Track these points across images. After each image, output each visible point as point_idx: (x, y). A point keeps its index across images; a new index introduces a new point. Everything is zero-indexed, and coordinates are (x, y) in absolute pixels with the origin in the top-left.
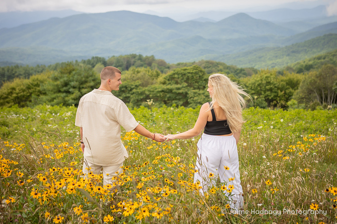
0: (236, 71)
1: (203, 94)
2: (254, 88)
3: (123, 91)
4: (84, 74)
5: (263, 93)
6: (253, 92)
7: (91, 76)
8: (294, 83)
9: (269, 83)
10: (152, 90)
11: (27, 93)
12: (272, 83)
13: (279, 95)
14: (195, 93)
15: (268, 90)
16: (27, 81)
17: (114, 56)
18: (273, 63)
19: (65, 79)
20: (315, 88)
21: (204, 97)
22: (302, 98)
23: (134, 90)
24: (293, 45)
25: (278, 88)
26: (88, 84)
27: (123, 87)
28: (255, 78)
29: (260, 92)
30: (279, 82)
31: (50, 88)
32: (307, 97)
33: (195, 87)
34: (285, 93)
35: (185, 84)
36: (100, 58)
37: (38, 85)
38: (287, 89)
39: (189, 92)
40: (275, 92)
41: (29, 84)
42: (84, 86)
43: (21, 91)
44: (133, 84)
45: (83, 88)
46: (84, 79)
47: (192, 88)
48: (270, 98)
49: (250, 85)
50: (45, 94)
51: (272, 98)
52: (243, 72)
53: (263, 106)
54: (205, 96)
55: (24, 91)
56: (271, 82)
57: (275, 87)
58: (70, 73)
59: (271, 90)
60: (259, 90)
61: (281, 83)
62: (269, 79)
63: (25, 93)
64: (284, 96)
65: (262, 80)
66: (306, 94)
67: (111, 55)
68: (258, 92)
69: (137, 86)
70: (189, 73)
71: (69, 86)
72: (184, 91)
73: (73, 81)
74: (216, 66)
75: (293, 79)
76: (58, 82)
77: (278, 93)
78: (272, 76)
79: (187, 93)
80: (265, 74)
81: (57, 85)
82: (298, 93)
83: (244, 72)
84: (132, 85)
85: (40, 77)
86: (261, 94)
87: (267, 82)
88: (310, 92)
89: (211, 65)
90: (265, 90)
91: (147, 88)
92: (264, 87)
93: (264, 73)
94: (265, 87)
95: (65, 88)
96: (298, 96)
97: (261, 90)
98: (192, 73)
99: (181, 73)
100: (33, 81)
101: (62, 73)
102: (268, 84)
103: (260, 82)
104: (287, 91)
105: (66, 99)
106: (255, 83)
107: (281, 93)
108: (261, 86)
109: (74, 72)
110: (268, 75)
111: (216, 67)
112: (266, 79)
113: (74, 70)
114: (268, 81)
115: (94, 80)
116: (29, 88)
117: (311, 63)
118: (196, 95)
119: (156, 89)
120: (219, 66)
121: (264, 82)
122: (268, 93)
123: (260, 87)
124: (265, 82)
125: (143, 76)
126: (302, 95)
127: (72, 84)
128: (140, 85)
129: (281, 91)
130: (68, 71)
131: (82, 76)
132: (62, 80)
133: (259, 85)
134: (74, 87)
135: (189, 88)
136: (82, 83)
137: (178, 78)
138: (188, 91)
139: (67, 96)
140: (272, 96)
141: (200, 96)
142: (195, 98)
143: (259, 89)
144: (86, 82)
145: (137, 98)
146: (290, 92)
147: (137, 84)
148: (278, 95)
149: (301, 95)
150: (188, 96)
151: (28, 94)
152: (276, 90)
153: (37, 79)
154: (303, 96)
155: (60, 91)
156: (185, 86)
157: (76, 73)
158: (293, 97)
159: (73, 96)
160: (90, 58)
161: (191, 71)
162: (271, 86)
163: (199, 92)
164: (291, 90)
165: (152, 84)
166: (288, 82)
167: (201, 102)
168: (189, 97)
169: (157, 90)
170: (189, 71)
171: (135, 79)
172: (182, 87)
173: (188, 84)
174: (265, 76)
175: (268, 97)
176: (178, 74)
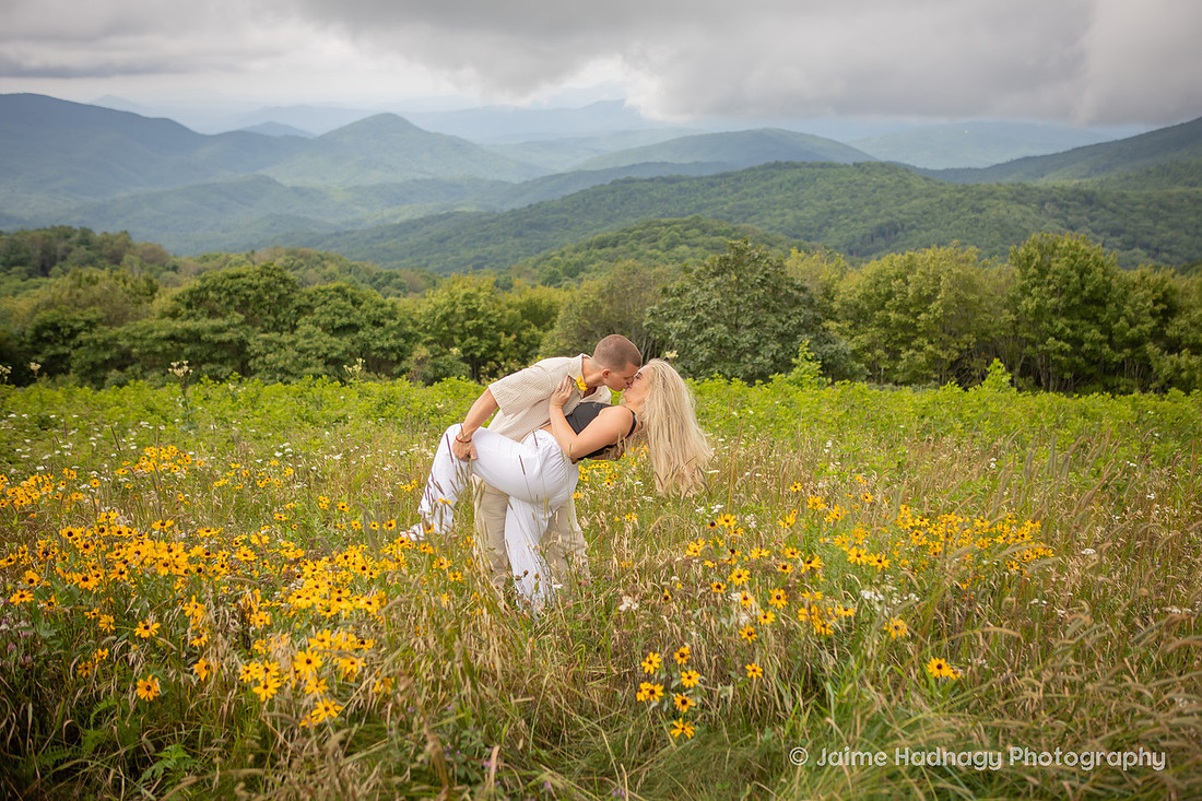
0: (375, 279)
1: (292, 343)
2: (433, 325)
3: (48, 340)
5: (457, 340)
6: (430, 338)
8: (541, 312)
9: (472, 313)
10: (138, 334)
12: (483, 314)
13: (502, 346)
14: (267, 342)
15: (471, 333)
18: (478, 257)
20: (597, 326)
21: (296, 354)
23: (83, 336)
24: (530, 206)
25: (500, 327)
27: (45, 328)
28: (435, 300)
29: (448, 337)
30: (501, 311)
33: (267, 324)
34: (519, 339)
35: (239, 317)
38: (523, 328)
39: (251, 341)
44: (77, 317)
47: (258, 328)
48: (478, 354)
49: (423, 319)
51: (483, 355)
52: (394, 281)
54: (296, 350)
56: (480, 309)
57: (491, 323)
59: (479, 331)
60: (445, 331)
61: (508, 312)
62: (474, 301)
64: (517, 346)
65: (453, 304)
66: (575, 343)
68: (443, 337)
69: (90, 324)
70: (250, 286)
72: (235, 337)
74: (318, 263)
75: (540, 300)
77: (498, 340)
78: (482, 294)
79: (243, 343)
80: (464, 287)
82: (552, 338)
83: (399, 281)
84: (75, 321)
86: (452, 343)
87: (468, 311)
88: (585, 336)
89: (302, 261)
90: (465, 333)
91: (121, 329)
92: (459, 324)
93: (459, 285)
94: (463, 323)
96: (553, 347)
97: (453, 333)
98: (257, 286)
99: (225, 289)
102: (471, 316)
103: (449, 309)
104: (526, 334)
106: (434, 313)
107: (506, 341)
108: (452, 320)
110: (471, 290)
111: (318, 267)
112: (466, 301)
114: (470, 307)
117: (579, 257)
118: (271, 349)
119: (152, 332)
120: (325, 262)
121: (460, 310)
122: (472, 340)
123: (450, 324)
124: (464, 311)
125: (107, 292)
126: (565, 346)
128: (100, 320)
129: (508, 334)
133: (445, 318)
135: (249, 327)
137: (218, 300)
138: (248, 335)
140: (483, 349)
141: (283, 351)
142: (270, 357)
143: (445, 328)
145: (91, 358)
146: (533, 337)
147: (93, 317)
148: (499, 344)
150: (248, 349)
152: (494, 333)
154: (568, 347)
156: (236, 321)
158: (542, 349)
161: (255, 282)
162: (480, 322)
163: (278, 340)
164: (534, 330)
165: (137, 317)
166: (525, 308)
167: (287, 368)
168: (252, 354)
169: (155, 334)
170: (246, 280)
171: (82, 301)
172: (229, 326)
173: (246, 317)
174: (463, 292)
175: (471, 352)
176: (216, 288)
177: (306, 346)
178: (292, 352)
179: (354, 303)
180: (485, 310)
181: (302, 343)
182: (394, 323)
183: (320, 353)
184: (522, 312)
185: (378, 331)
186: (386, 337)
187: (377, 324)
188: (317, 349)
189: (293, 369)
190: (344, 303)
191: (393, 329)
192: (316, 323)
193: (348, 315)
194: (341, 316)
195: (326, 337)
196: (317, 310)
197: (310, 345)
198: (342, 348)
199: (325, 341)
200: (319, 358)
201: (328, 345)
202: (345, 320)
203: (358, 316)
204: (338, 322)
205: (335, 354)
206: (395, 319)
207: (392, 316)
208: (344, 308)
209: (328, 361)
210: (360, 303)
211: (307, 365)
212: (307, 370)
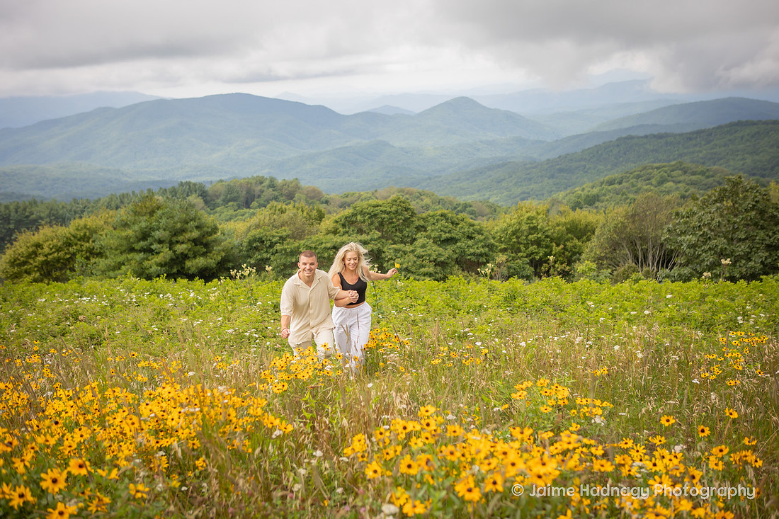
1: (413, 251)
2: (505, 238)
3: (256, 249)
4: (179, 215)
5: (523, 248)
6: (503, 246)
7: (193, 219)
8: (581, 229)
9: (534, 229)
10: (313, 245)
11: (66, 253)
12: (541, 230)
13: (553, 252)
14: (397, 251)
15: (533, 243)
16: (63, 231)
17: (221, 181)
19: (143, 225)
20: (623, 239)
21: (415, 259)
22: (600, 258)
23: (278, 247)
25: (552, 240)
26: (188, 235)
27: (255, 241)
28: (508, 220)
29: (517, 246)
30: (554, 227)
31: (114, 242)
32: (608, 256)
33: (396, 239)
34: (565, 249)
35: (377, 234)
36: (195, 185)
37: (85, 238)
38: (568, 240)
39: (385, 249)
40: (547, 247)
41: (68, 235)
42: (181, 238)
43: (53, 250)
44: (275, 234)
45: (177, 242)
46: (179, 225)
47: (390, 241)
48: (538, 257)
49: (498, 234)
50: (100, 255)
51: (541, 258)
53: (525, 274)
54: (415, 256)
55: (59, 249)
56: (539, 227)
57: (547, 237)
58: (152, 213)
59: (538, 243)
60: (514, 242)
61: (558, 228)
62: (534, 221)
63: (61, 254)
64: (564, 253)
65: (520, 224)
66: (607, 251)
67: (215, 178)
68: (513, 246)
69: (282, 239)
70: (384, 212)
71: (150, 240)
72: (375, 247)
73: (158, 229)
75: (579, 221)
76: (129, 232)
77: (551, 248)
78: (539, 217)
79: (380, 251)
80: (527, 212)
81: (127, 238)
82: (592, 247)
84: (273, 236)
85: (90, 221)
86: (519, 250)
87: (530, 228)
88: (615, 246)
90: (528, 243)
91: (302, 242)
92: (524, 237)
93: (524, 211)
94: (527, 236)
95: (142, 244)
96: (593, 254)
97: (519, 243)
98: (390, 212)
99: (368, 214)
100: (77, 229)
101: (136, 213)
102: (532, 232)
103: (517, 227)
104: (569, 244)
105: (146, 263)
106: (506, 229)
107: (556, 249)
108: (519, 234)
109: (160, 212)
110: (533, 214)
112: (529, 221)
113: (158, 208)
114: (532, 225)
115: (197, 227)
116: (69, 244)
118: (399, 255)
119: (322, 244)
120: (423, 197)
121: (525, 227)
122: (533, 248)
123: (518, 238)
124: (527, 228)
125: (292, 218)
126: (601, 253)
127: (157, 234)
128: (288, 236)
129: (558, 245)
130: (148, 211)
131: (176, 219)
132: (136, 227)
133: (514, 233)
134: (160, 242)
135: (384, 240)
136: (176, 233)
137: (364, 222)
138: (383, 247)
139: (148, 260)
140: (541, 254)
141: (406, 256)
143: (515, 240)
144: (183, 231)
145: (283, 261)
146: (574, 247)
147: (284, 234)
148: (551, 251)
149: (598, 253)
150: (383, 255)
151: (68, 256)
152: (548, 243)
153: (85, 226)
154: (603, 255)
155: (132, 250)
156: (376, 237)
157: (163, 214)
158: (584, 256)
159: (158, 259)
160: (176, 185)
161: (389, 209)
162: (539, 236)
163: (404, 249)
164: (576, 241)
165: (310, 233)
166: (569, 226)
167: (409, 268)
168: (386, 259)
169: (323, 246)
170: (383, 209)
171: (277, 224)
172: (371, 240)
173: (382, 234)
174: (527, 215)
175: (533, 256)
176: (362, 213)
177: (422, 254)
178: (412, 258)
179: (452, 223)
180: (542, 228)
181: (419, 251)
182: (481, 237)
183: (432, 258)
184: (567, 229)
185: (470, 243)
186: (476, 246)
187: (470, 238)
188: (430, 255)
189: (413, 269)
190: (447, 224)
191: (481, 241)
192: (429, 237)
193: (449, 232)
194: (446, 233)
195: (435, 247)
196: (429, 228)
197: (425, 253)
198: (446, 255)
199: (434, 250)
200: (430, 262)
201: (437, 253)
202: (448, 235)
203: (456, 233)
204: (444, 236)
205: (442, 259)
206: (482, 234)
207: (480, 232)
208: (447, 227)
209: (437, 264)
210: (458, 224)
211: (423, 266)
212: (423, 270)
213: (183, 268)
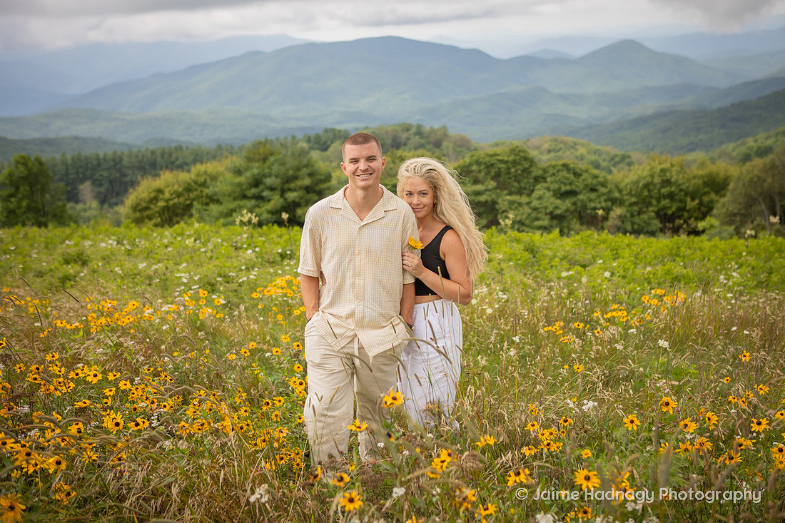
0: (612, 159)
1: (528, 203)
2: (636, 191)
4: (291, 162)
5: (654, 202)
6: (634, 200)
7: (307, 166)
8: (719, 183)
9: (667, 182)
11: (186, 200)
12: (675, 183)
13: (688, 208)
14: (511, 203)
15: (665, 197)
16: (184, 177)
17: (367, 128)
18: (691, 143)
19: (255, 171)
20: (760, 194)
21: (530, 211)
22: (735, 215)
25: (686, 194)
26: (299, 183)
28: (639, 172)
29: (648, 199)
30: (689, 180)
31: (227, 189)
32: (742, 212)
33: (513, 189)
34: (701, 203)
35: (493, 184)
37: (204, 185)
38: (705, 194)
39: (500, 201)
40: (681, 201)
41: (189, 181)
42: (292, 185)
43: (174, 196)
45: (290, 190)
46: (291, 172)
47: (505, 192)
48: (670, 212)
49: (629, 187)
50: (218, 202)
51: (674, 213)
52: (626, 160)
53: (650, 229)
54: (531, 208)
55: (179, 195)
56: (673, 180)
57: (681, 190)
58: (265, 159)
59: (671, 196)
60: (646, 196)
61: (693, 182)
62: (668, 174)
63: (182, 199)
64: (699, 208)
65: (652, 176)
66: (742, 207)
68: (644, 199)
70: (501, 161)
71: (262, 187)
72: (489, 198)
73: (270, 176)
75: (718, 174)
76: (242, 179)
77: (685, 203)
78: (674, 169)
79: (494, 203)
80: (660, 164)
81: (240, 184)
82: (725, 203)
83: (630, 160)
85: (210, 167)
86: (650, 204)
87: (663, 181)
88: (751, 201)
90: (660, 197)
92: (656, 191)
93: (657, 162)
94: (659, 190)
95: (254, 191)
96: (724, 210)
97: (651, 197)
98: (507, 162)
99: (485, 163)
100: (198, 175)
101: (249, 159)
102: (665, 185)
103: (649, 179)
104: (706, 199)
106: (637, 182)
107: (691, 204)
108: (651, 187)
109: (272, 159)
110: (666, 166)
112: (662, 174)
113: (272, 154)
114: (665, 178)
115: (310, 175)
116: (189, 189)
118: (512, 207)
121: (657, 180)
122: (665, 202)
123: (649, 191)
124: (660, 181)
126: (734, 209)
127: (269, 181)
129: (693, 199)
130: (262, 156)
131: (288, 166)
132: (248, 174)
133: (646, 186)
134: (272, 189)
135: (498, 191)
136: (289, 180)
137: (480, 171)
138: (498, 198)
139: (258, 206)
140: (674, 209)
141: (521, 208)
143: (646, 193)
144: (295, 178)
146: (711, 201)
148: (685, 206)
149: (730, 208)
150: (497, 208)
151: (188, 202)
152: (682, 197)
153: (206, 173)
154: (736, 211)
155: (244, 197)
156: (490, 187)
157: (276, 161)
158: (715, 211)
159: (269, 206)
161: (506, 159)
162: (673, 189)
163: (519, 201)
164: (713, 196)
166: (706, 179)
167: (523, 221)
168: (500, 211)
170: (499, 158)
172: (486, 190)
173: (498, 184)
174: (660, 167)
175: (665, 211)
176: (478, 163)
177: (538, 206)
178: (527, 210)
179: (575, 174)
180: (676, 181)
181: (535, 203)
182: (603, 190)
183: (548, 211)
184: (704, 183)
185: (593, 195)
186: (598, 200)
187: (593, 190)
188: (546, 208)
189: (527, 222)
190: (568, 175)
191: (604, 194)
192: (548, 189)
193: (570, 184)
194: (565, 184)
195: (552, 200)
196: (549, 179)
197: (540, 206)
198: (564, 208)
199: (551, 202)
200: (546, 214)
201: (554, 206)
202: (568, 188)
203: (579, 184)
204: (564, 189)
205: (559, 212)
206: (606, 187)
207: (604, 185)
208: (568, 179)
209: (553, 217)
210: (580, 175)
211: (537, 219)
212: (537, 223)
213: (294, 216)
